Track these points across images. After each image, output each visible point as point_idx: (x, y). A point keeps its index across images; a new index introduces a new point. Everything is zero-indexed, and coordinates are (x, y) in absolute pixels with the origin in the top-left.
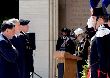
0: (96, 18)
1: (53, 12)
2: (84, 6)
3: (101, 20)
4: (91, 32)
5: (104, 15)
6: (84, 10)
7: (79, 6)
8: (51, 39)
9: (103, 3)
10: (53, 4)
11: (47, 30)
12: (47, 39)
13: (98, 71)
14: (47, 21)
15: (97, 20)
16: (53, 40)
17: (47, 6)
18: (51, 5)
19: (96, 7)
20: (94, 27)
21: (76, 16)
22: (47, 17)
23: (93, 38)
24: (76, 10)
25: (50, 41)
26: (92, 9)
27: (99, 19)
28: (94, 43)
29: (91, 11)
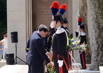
0: (55, 22)
1: (28, 19)
2: (48, 14)
3: (59, 23)
4: (53, 31)
5: (61, 20)
6: (49, 17)
7: (45, 15)
8: (27, 36)
9: (60, 12)
10: (28, 13)
11: (25, 30)
12: (25, 35)
13: (58, 55)
14: (25, 24)
15: (56, 23)
16: (29, 37)
17: (25, 15)
18: (27, 14)
19: (56, 15)
20: (55, 28)
21: (43, 21)
22: (25, 21)
23: (54, 35)
24: (43, 17)
25: (27, 37)
26: (53, 16)
27: (58, 22)
28: (55, 38)
29: (53, 17)
